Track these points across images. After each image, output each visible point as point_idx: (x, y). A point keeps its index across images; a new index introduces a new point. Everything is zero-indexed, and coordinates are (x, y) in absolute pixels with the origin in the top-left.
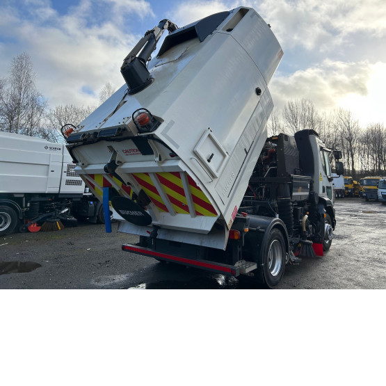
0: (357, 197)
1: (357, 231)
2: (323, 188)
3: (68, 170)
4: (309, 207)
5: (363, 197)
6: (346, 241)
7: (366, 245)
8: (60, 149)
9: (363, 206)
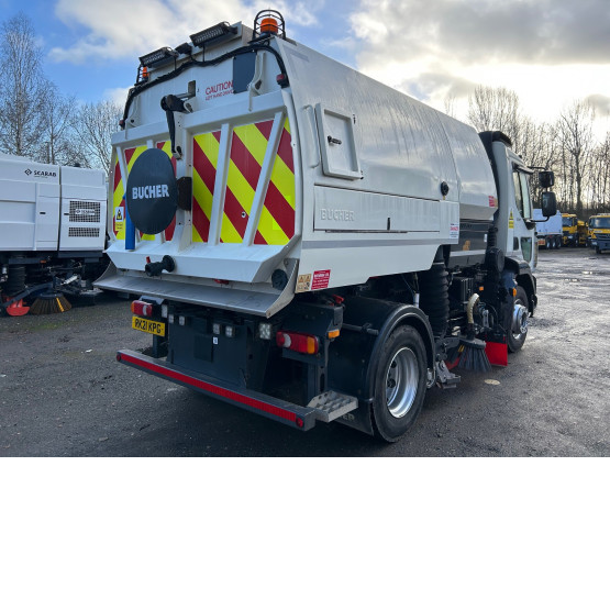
0: (582, 246)
1: (576, 311)
2: (516, 240)
3: (72, 210)
4: (485, 278)
5: (592, 247)
6: (554, 332)
7: (590, 339)
8: (54, 174)
9: (592, 263)
